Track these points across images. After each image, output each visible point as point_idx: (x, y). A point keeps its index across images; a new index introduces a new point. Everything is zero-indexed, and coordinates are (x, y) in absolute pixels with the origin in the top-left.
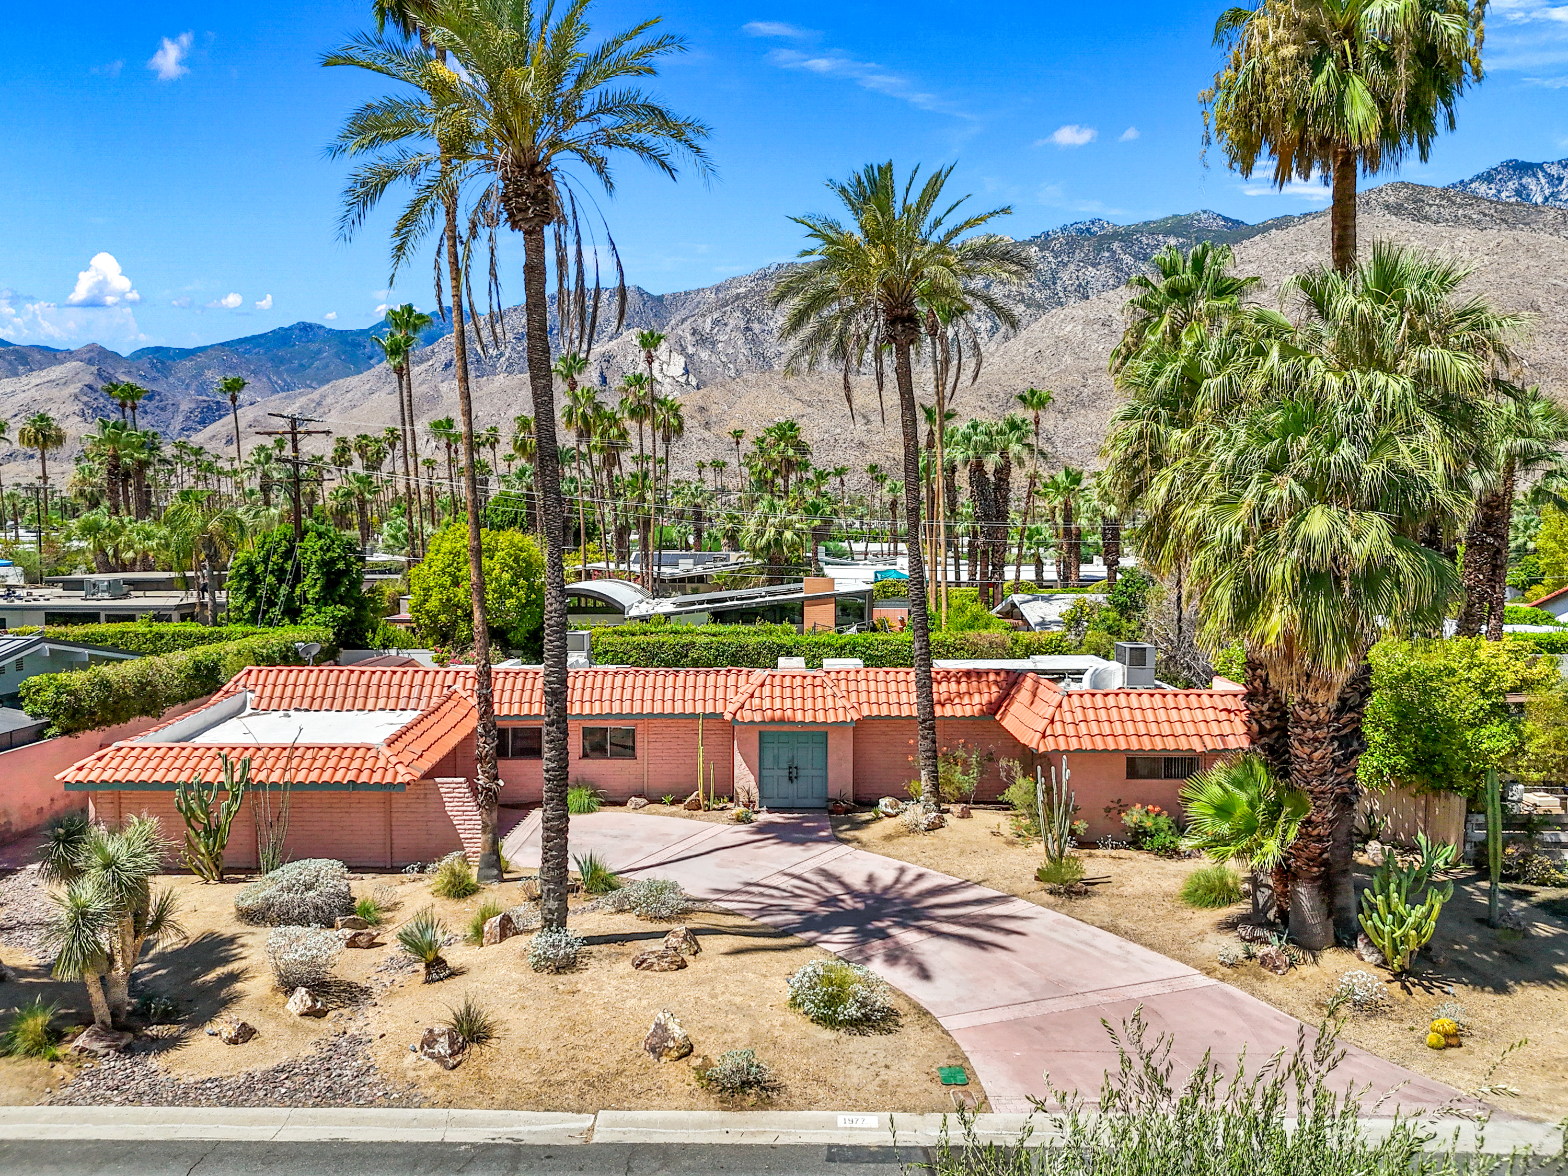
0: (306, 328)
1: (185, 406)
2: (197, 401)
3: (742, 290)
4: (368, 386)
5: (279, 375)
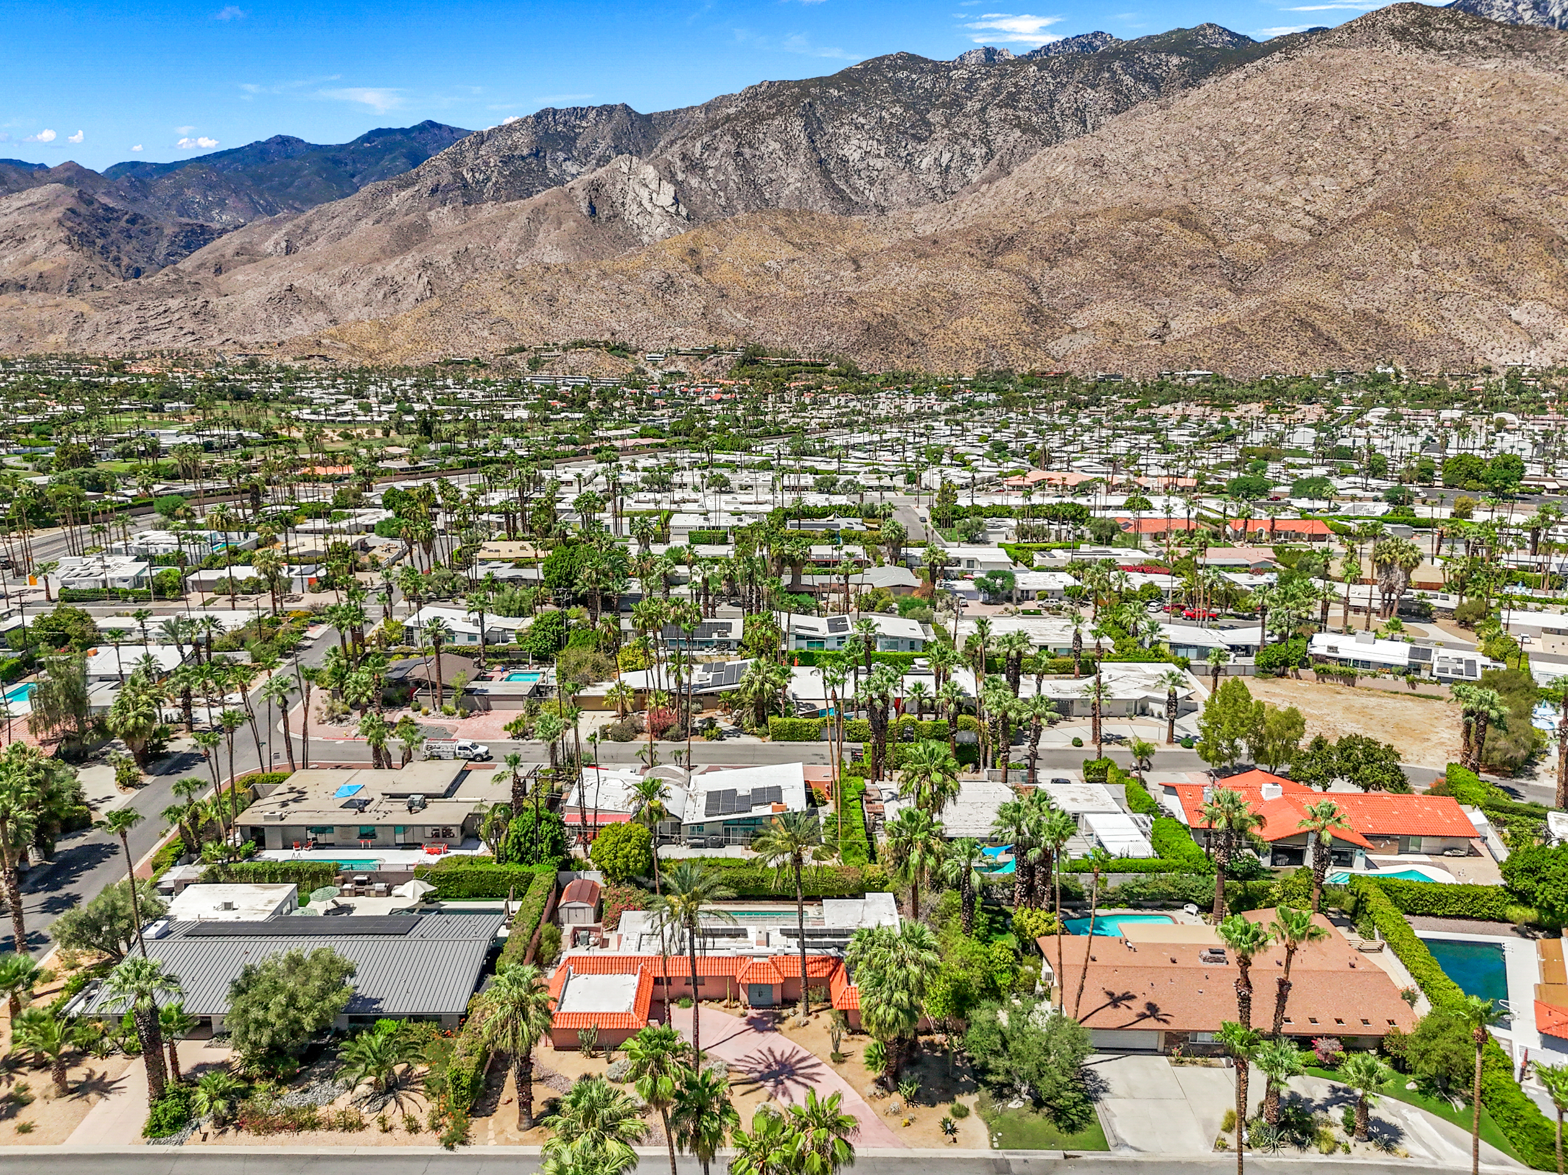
0: (283, 142)
1: (169, 231)
2: (180, 225)
3: (732, 110)
4: (354, 212)
5: (261, 196)
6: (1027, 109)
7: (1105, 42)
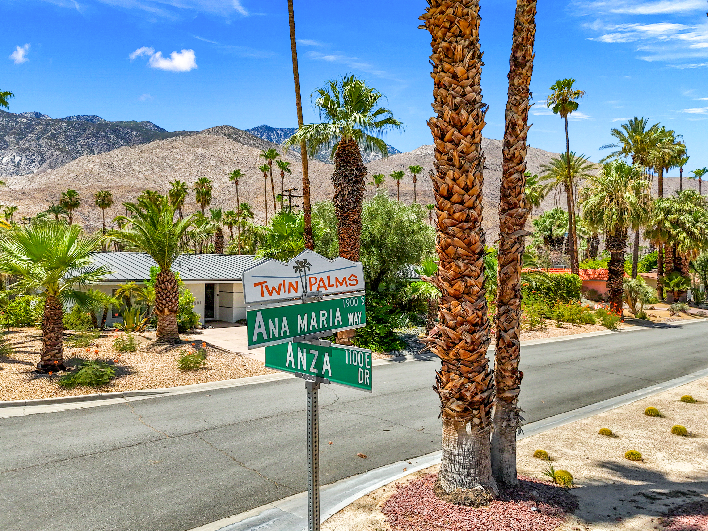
6: (63, 142)
7: (98, 120)
